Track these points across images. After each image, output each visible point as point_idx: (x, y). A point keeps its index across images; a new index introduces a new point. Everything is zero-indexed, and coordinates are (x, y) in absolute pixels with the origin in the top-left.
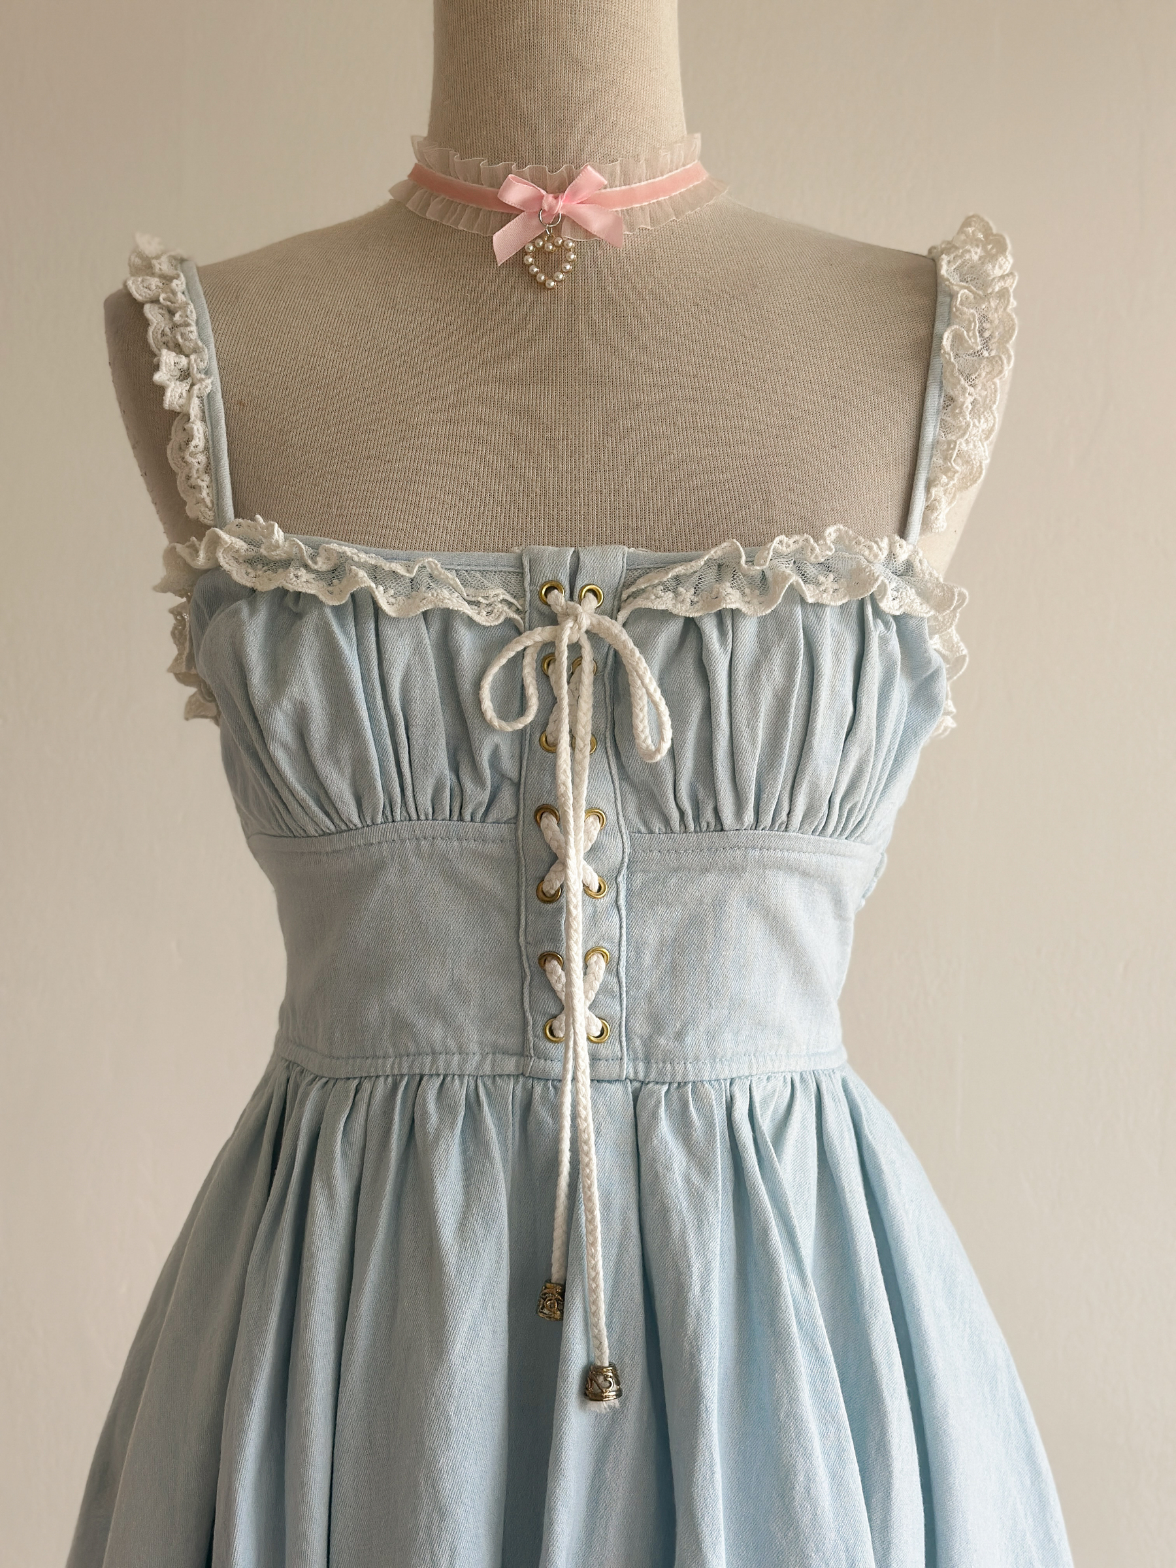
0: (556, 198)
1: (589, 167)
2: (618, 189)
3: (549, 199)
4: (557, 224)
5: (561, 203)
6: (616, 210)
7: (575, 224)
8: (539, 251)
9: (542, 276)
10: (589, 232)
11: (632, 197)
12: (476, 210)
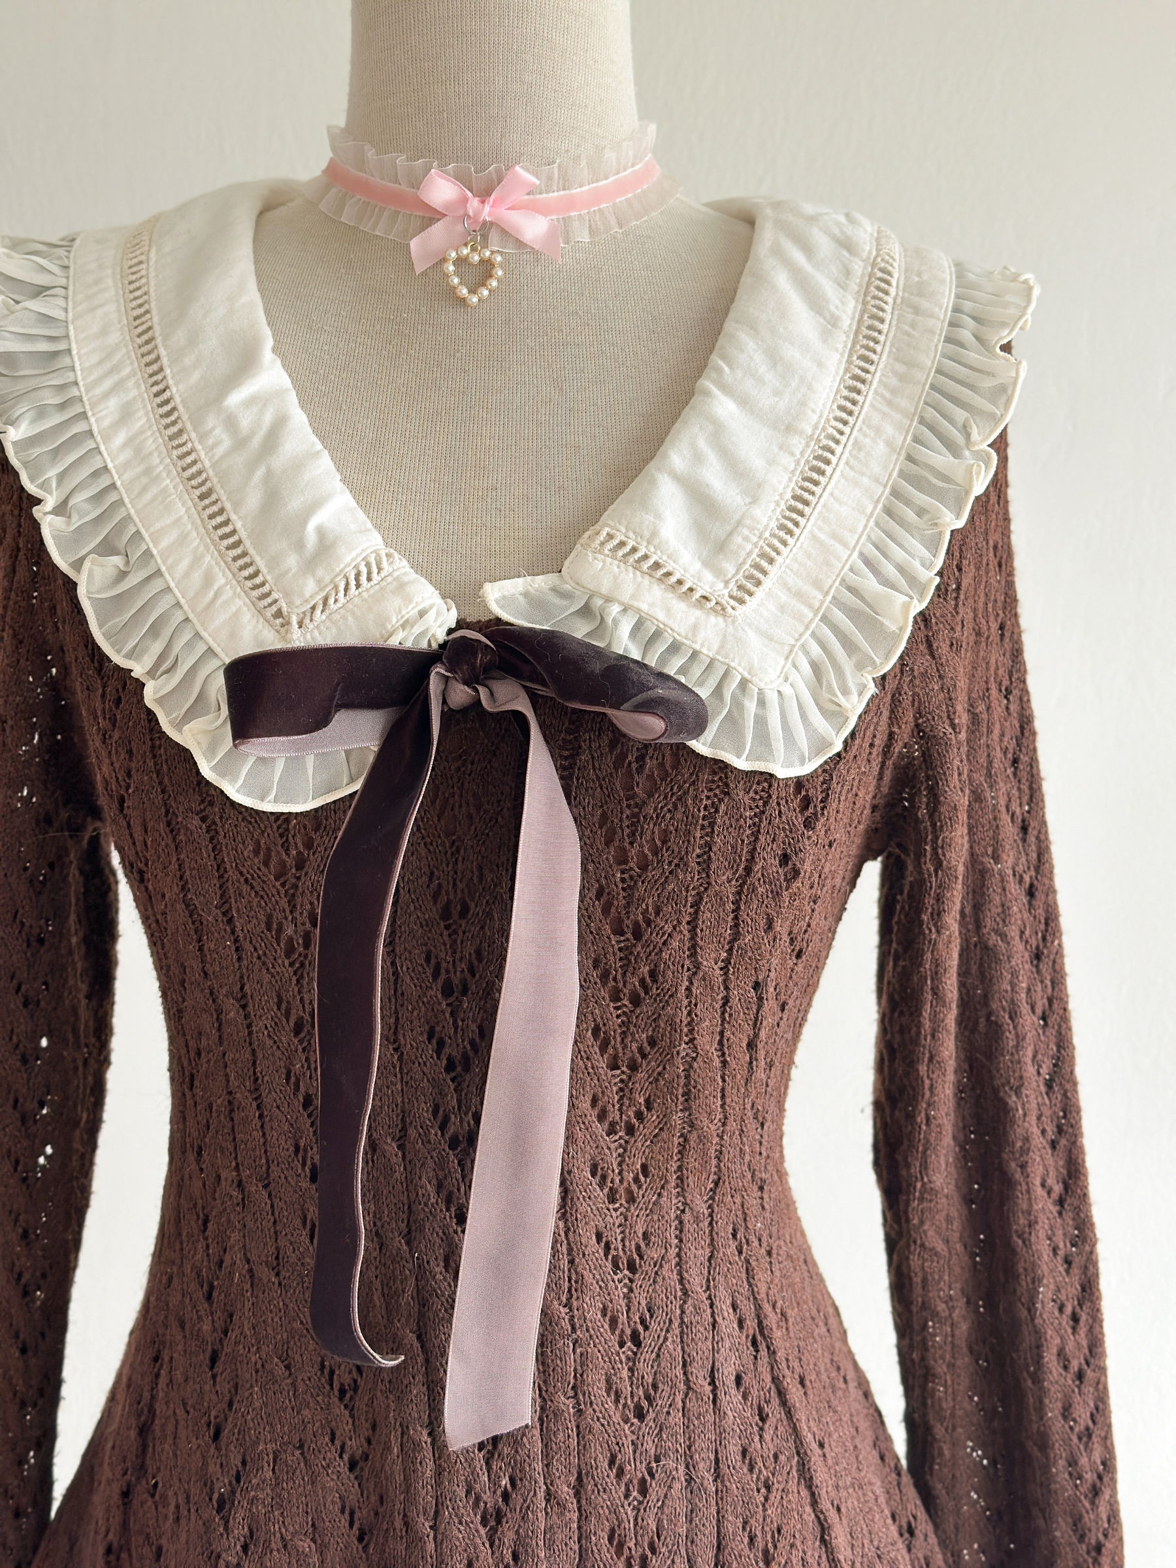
0: (483, 202)
2: (556, 194)
3: (474, 203)
4: (484, 231)
5: (487, 208)
6: (554, 217)
7: (505, 233)
8: (460, 262)
9: (465, 291)
10: (520, 244)
11: (571, 204)
12: (397, 213)
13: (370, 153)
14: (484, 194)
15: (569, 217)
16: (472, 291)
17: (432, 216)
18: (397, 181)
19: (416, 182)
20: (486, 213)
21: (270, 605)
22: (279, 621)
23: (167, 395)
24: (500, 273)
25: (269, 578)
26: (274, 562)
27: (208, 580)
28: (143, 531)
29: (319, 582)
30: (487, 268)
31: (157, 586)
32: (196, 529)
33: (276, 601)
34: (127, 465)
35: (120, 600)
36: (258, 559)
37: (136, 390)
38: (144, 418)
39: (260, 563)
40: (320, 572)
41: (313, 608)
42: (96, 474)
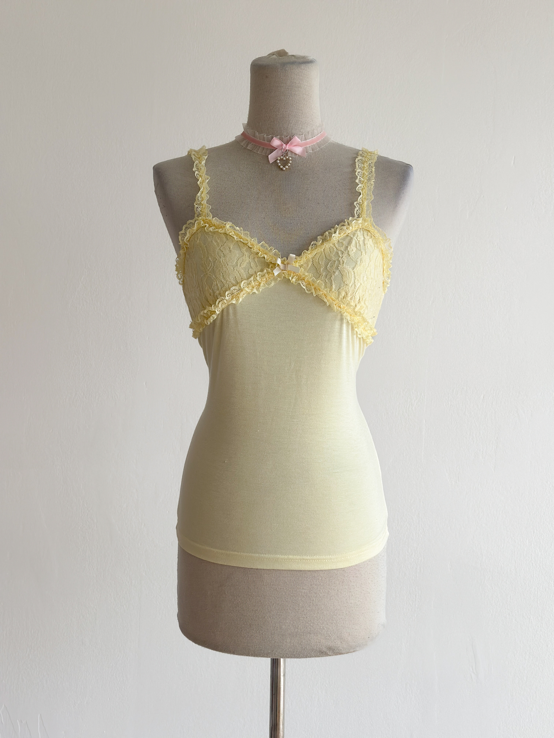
0: (286, 145)
1: (296, 136)
2: (303, 142)
3: (284, 145)
4: (286, 152)
5: (288, 147)
6: (303, 147)
7: (292, 152)
8: (281, 160)
9: (282, 167)
10: (295, 154)
11: (307, 144)
12: (264, 148)
13: (257, 134)
14: (287, 143)
15: (307, 147)
16: (284, 167)
17: (273, 149)
18: (264, 140)
19: (270, 140)
20: (287, 148)
24: (291, 162)
30: (288, 160)
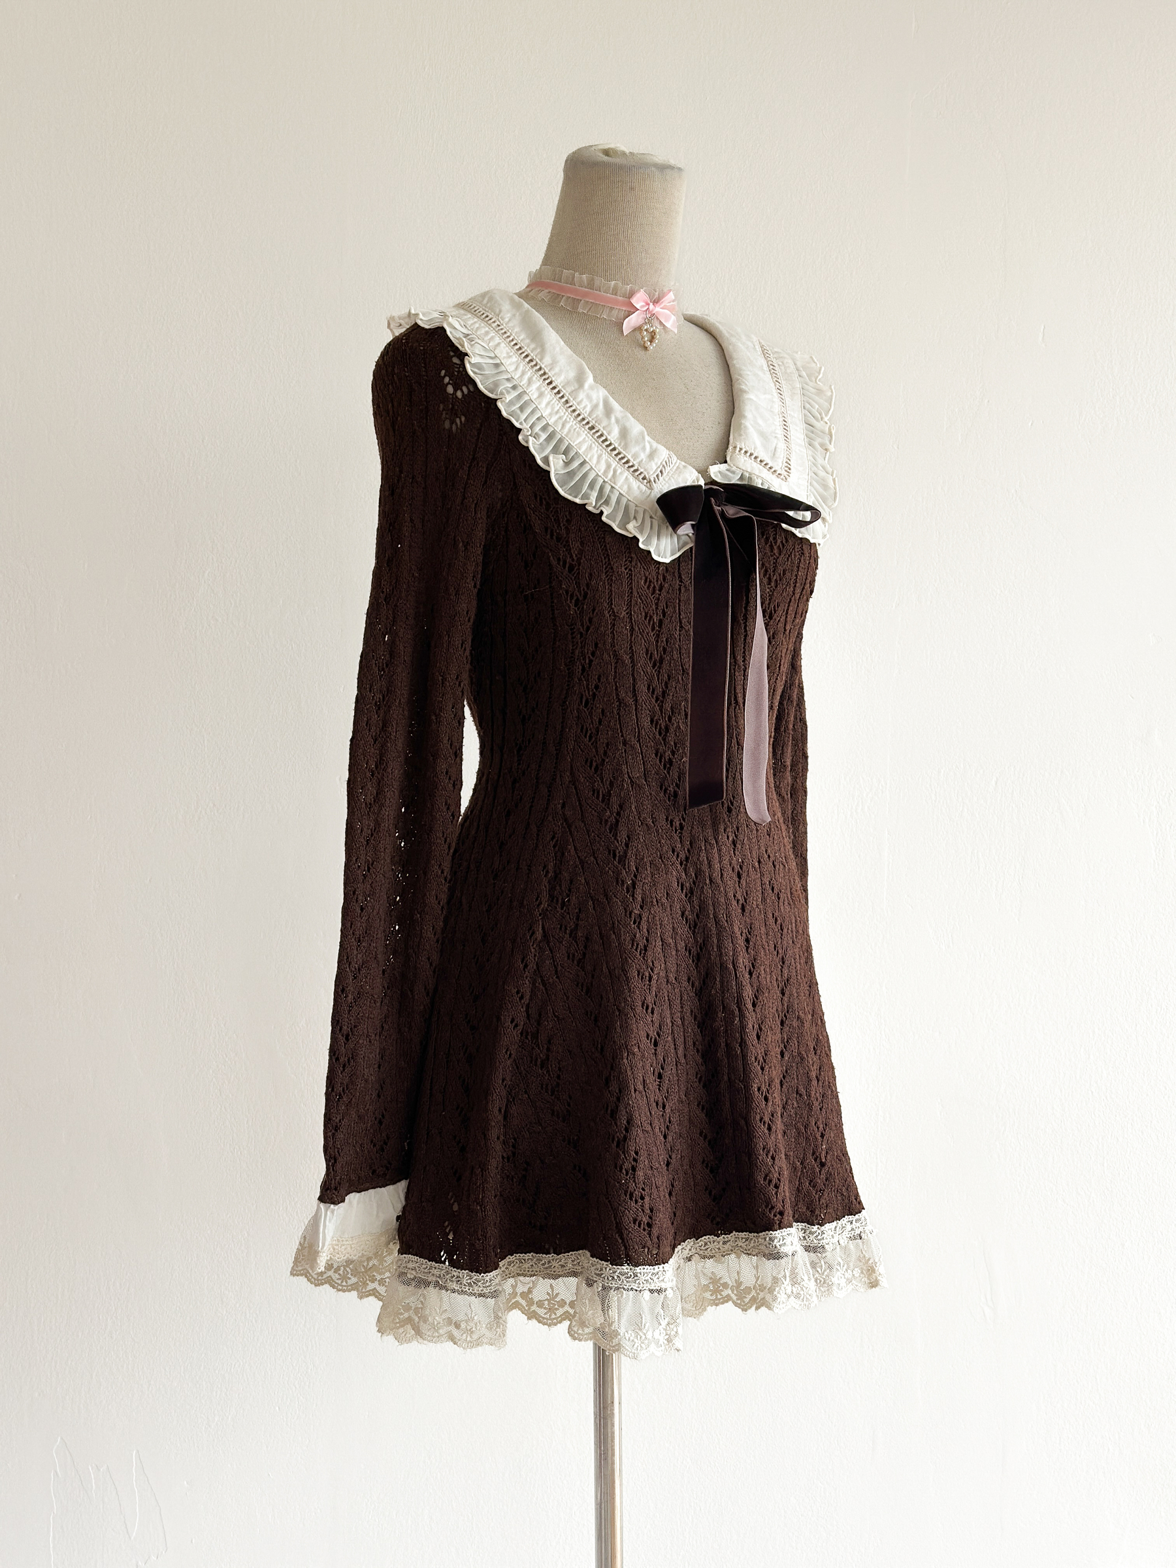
0: (654, 305)
3: (651, 306)
5: (656, 309)
17: (634, 310)
19: (631, 295)
21: (640, 474)
22: (645, 481)
23: (554, 385)
25: (634, 463)
26: (635, 456)
27: (609, 466)
28: (572, 444)
29: (656, 464)
31: (587, 467)
32: (594, 443)
33: (641, 473)
34: (550, 415)
35: (571, 474)
36: (627, 455)
37: (538, 383)
38: (549, 396)
39: (629, 457)
40: (656, 460)
41: (657, 476)
42: (538, 419)
